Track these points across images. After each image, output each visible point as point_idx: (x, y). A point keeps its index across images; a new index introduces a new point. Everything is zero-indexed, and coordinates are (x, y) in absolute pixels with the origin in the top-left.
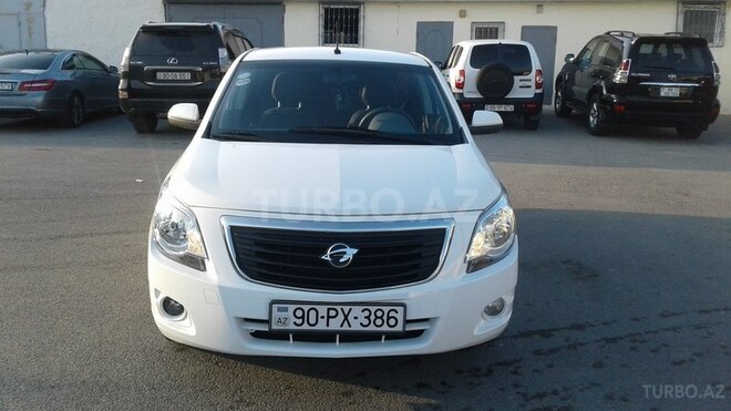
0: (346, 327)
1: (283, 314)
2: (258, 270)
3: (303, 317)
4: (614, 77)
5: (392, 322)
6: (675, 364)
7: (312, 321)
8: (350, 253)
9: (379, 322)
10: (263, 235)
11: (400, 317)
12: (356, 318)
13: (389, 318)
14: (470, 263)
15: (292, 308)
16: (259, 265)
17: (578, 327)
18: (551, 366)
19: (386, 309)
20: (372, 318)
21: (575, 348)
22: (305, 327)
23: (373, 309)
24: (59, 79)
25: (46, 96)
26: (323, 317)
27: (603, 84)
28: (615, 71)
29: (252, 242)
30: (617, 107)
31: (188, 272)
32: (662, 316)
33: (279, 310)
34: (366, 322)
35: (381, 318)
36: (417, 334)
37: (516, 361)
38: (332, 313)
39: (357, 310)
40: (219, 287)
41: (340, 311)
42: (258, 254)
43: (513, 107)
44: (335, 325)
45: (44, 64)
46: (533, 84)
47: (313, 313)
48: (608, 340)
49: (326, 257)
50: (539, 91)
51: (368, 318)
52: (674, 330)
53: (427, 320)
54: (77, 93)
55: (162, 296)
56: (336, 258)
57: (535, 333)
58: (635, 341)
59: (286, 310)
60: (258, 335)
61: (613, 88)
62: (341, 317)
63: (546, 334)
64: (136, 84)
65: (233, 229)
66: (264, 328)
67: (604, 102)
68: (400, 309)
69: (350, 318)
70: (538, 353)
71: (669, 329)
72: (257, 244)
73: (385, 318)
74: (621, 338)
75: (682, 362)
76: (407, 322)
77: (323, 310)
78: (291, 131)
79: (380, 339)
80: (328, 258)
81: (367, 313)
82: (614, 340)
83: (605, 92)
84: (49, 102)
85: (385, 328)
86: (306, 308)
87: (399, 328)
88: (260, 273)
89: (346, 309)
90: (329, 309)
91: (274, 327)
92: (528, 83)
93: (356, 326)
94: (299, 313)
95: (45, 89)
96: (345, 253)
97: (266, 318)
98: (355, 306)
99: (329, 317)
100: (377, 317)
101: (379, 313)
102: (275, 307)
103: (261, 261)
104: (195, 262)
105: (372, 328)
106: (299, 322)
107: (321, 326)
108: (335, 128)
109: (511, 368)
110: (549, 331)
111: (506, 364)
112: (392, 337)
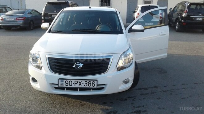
0: (80, 86)
1: (62, 83)
2: (55, 70)
3: (68, 83)
4: (183, 15)
5: (93, 85)
6: (182, 99)
7: (71, 84)
8: (81, 65)
9: (90, 85)
10: (57, 60)
11: (96, 84)
12: (83, 84)
13: (92, 84)
14: (118, 68)
15: (65, 81)
16: (56, 68)
17: (156, 87)
18: (145, 98)
19: (92, 81)
20: (88, 84)
21: (153, 93)
22: (69, 86)
23: (88, 81)
24: (26, 17)
25: (23, 21)
26: (73, 83)
27: (180, 17)
28: (183, 13)
29: (54, 62)
30: (183, 24)
31: (37, 70)
32: (183, 84)
33: (61, 81)
34: (86, 85)
35: (90, 84)
36: (102, 89)
37: (134, 97)
38: (76, 82)
39: (83, 82)
40: (45, 74)
41: (78, 82)
42: (56, 65)
43: (153, 24)
44: (77, 86)
45: (23, 13)
46: (159, 17)
47: (71, 82)
48: (164, 91)
49: (74, 66)
50: (161, 19)
51: (86, 84)
52: (185, 89)
53: (105, 85)
54: (32, 21)
55: (32, 77)
56: (77, 66)
57: (143, 89)
58: (172, 92)
59: (63, 81)
60: (56, 88)
61: (182, 18)
62: (79, 83)
63: (146, 89)
64: (46, 18)
65: (49, 58)
66: (57, 86)
67: (180, 22)
68: (96, 82)
69: (81, 84)
70: (142, 94)
71: (183, 89)
72: (55, 62)
73: (91, 84)
74: (168, 91)
75: (185, 98)
76: (98, 85)
77: (73, 81)
78: (72, 30)
79: (91, 90)
80: (75, 67)
81: (86, 82)
82: (165, 91)
83: (180, 19)
84: (24, 23)
85: (91, 87)
86: (69, 81)
87: (95, 87)
88: (56, 71)
89: (80, 81)
90: (75, 81)
91: (60, 86)
92: (158, 17)
93: (83, 86)
94: (67, 82)
95: (23, 19)
96: (79, 65)
97: (57, 83)
98: (83, 80)
99: (75, 83)
100: (89, 84)
101: (90, 83)
102: (60, 80)
103: (56, 67)
104: (39, 67)
105: (88, 87)
106: (67, 84)
107: (73, 86)
108: (85, 29)
109: (132, 99)
110: (147, 88)
111: (131, 97)
112: (94, 89)
